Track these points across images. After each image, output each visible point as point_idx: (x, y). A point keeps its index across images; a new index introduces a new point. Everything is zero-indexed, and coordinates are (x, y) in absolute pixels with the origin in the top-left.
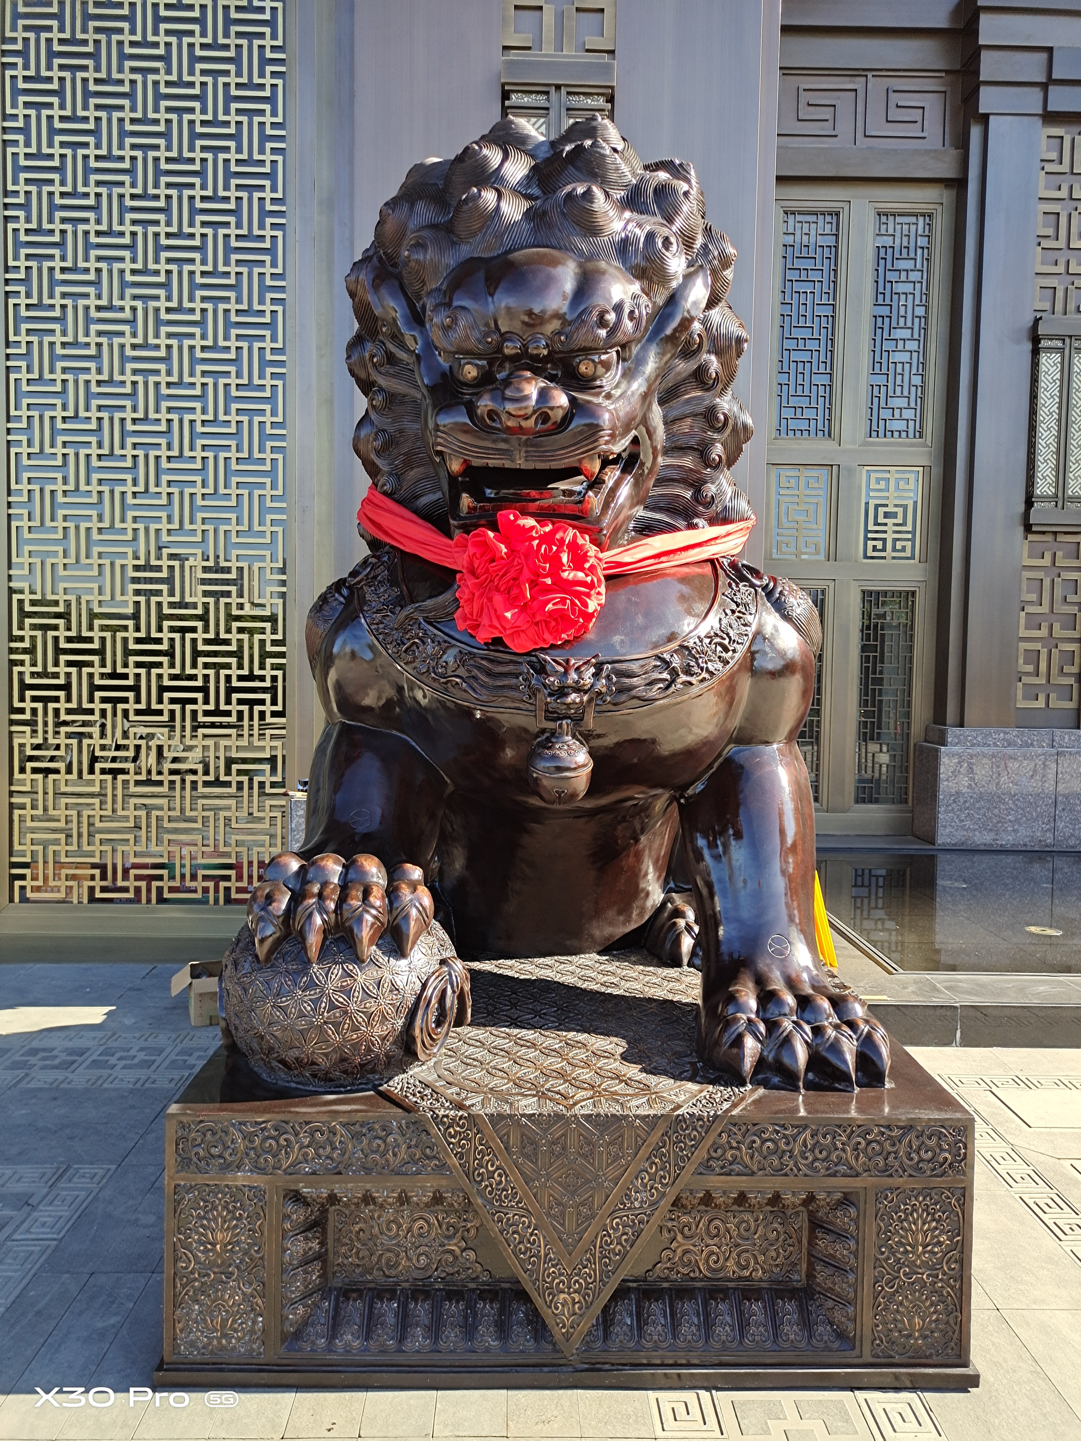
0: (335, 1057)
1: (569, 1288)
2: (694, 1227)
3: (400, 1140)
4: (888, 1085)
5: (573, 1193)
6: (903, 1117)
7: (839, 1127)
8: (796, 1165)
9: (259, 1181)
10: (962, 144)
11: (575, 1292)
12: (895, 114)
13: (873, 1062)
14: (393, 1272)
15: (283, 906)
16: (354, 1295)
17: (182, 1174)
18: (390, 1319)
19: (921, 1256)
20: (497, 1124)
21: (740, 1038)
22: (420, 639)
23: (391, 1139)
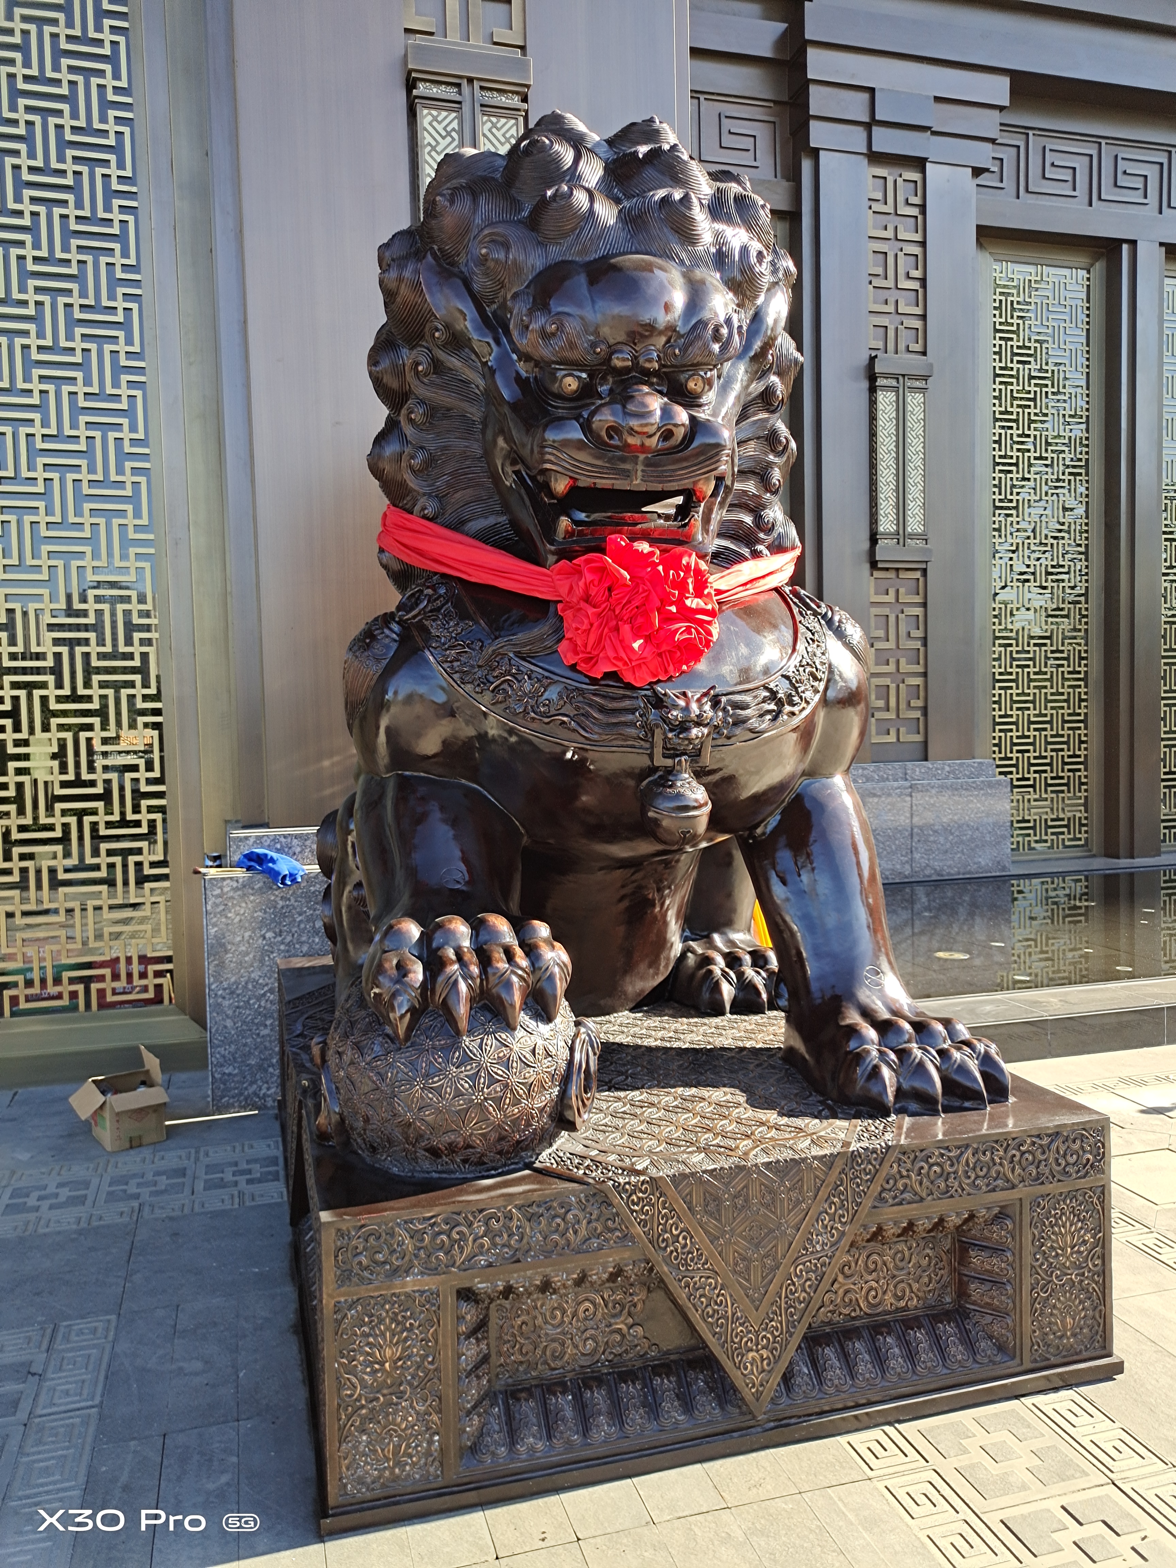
0: (493, 1136)
1: (757, 1344)
2: (853, 1265)
3: (581, 1215)
4: (1012, 1099)
5: (757, 1246)
6: (1051, 1125)
7: (996, 1142)
8: (960, 1186)
9: (430, 1283)
10: (793, 176)
11: (763, 1348)
12: (728, 141)
13: (996, 1079)
14: (559, 1363)
15: (420, 977)
16: (523, 1395)
17: (342, 1289)
18: (569, 1413)
19: (1068, 1258)
20: (679, 1184)
21: (876, 1070)
22: (513, 675)
23: (570, 1216)
